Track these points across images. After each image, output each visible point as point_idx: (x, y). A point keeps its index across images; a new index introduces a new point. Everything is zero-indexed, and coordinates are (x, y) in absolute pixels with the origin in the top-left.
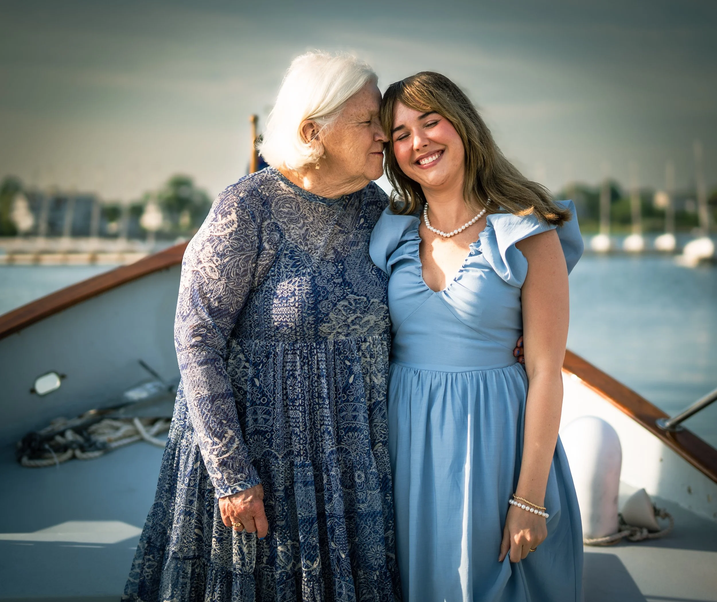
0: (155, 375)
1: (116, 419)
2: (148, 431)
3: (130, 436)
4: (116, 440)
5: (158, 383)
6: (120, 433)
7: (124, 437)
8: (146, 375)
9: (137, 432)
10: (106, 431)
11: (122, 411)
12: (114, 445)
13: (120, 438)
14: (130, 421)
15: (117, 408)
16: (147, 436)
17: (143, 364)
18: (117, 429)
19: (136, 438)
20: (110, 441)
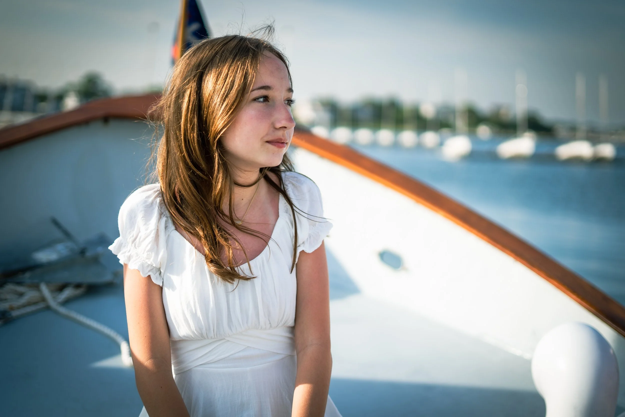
0: (67, 235)
1: (19, 283)
2: (54, 298)
3: (35, 303)
4: (19, 308)
5: (70, 244)
6: (24, 300)
7: (29, 304)
8: (58, 234)
9: (43, 299)
10: (8, 296)
11: (28, 275)
12: (15, 313)
13: (24, 306)
14: (36, 287)
15: (24, 270)
16: (53, 303)
17: (56, 223)
18: (21, 295)
19: (41, 305)
20: (12, 309)
